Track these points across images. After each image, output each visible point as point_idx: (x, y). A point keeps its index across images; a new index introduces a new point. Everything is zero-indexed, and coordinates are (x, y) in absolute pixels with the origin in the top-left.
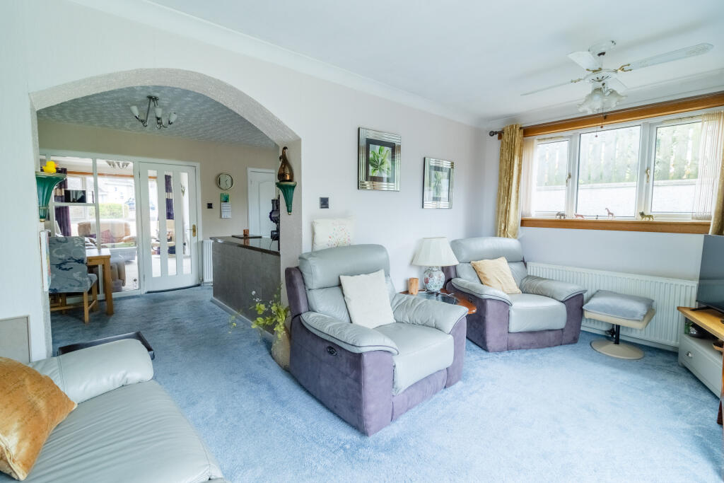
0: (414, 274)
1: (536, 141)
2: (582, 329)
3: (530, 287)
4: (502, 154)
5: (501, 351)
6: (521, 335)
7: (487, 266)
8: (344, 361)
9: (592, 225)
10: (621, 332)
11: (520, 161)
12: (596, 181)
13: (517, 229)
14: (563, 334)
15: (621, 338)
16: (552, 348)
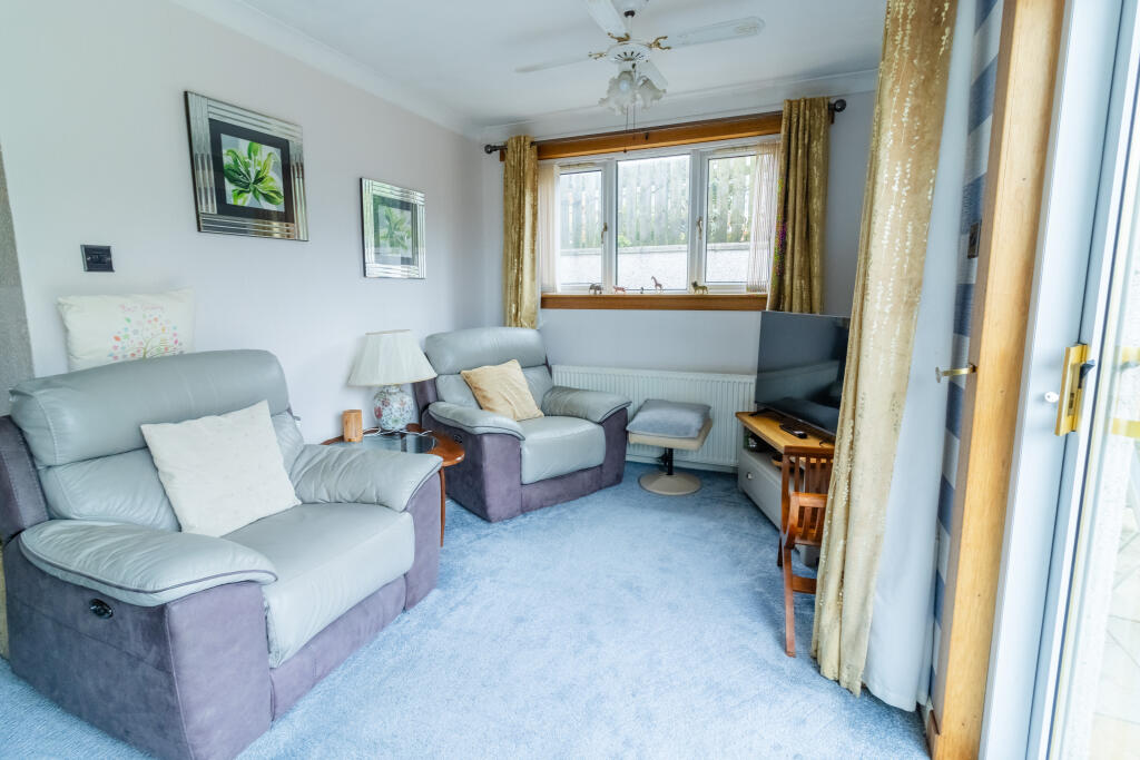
0: (356, 402)
1: (556, 169)
2: (628, 458)
3: (556, 405)
4: (506, 186)
5: (512, 517)
6: (541, 486)
7: (488, 377)
8: (130, 627)
9: (637, 302)
10: (675, 457)
11: (535, 199)
12: (646, 243)
13: (535, 313)
14: (602, 472)
15: (675, 464)
16: (589, 498)
